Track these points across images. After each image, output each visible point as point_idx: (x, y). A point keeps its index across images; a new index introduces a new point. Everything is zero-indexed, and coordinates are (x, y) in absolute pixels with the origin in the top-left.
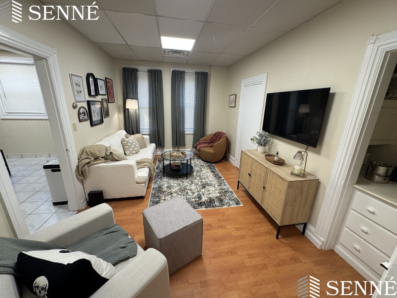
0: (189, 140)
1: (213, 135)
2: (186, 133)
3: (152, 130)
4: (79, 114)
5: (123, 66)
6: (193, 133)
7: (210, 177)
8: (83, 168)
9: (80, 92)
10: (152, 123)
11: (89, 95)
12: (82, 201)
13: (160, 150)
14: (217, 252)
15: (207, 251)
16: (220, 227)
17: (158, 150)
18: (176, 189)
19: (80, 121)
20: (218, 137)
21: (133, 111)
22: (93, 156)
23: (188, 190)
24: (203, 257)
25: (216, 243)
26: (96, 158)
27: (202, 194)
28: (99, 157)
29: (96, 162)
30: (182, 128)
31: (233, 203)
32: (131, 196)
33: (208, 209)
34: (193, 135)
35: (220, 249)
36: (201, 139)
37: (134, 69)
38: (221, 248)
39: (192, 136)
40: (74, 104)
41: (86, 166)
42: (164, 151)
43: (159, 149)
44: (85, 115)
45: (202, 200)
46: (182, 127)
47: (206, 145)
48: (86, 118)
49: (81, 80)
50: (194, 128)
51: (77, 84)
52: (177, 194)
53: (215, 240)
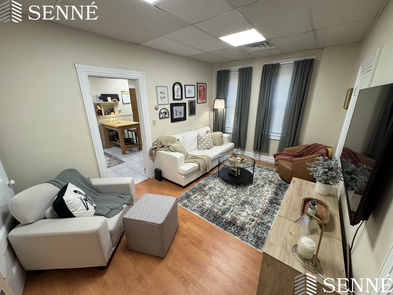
0: (274, 147)
1: (306, 146)
2: (272, 137)
3: (235, 129)
4: (160, 113)
5: (219, 70)
6: (279, 139)
7: (264, 198)
8: (152, 151)
9: (164, 98)
10: (236, 123)
11: (173, 99)
12: (151, 173)
13: (241, 151)
14: (175, 268)
15: (171, 260)
16: (206, 251)
17: (239, 151)
18: (215, 193)
19: (160, 118)
20: (311, 151)
21: (222, 111)
22: (161, 144)
23: (223, 199)
24: (164, 261)
25: (186, 261)
26: (163, 147)
27: (231, 210)
28: (165, 146)
29: (162, 149)
30: (267, 132)
31: (252, 241)
32: (175, 182)
33: (218, 227)
34: (279, 141)
35: (181, 268)
36: (285, 149)
37: (226, 71)
38: (183, 268)
39: (278, 143)
40: (155, 107)
41: (154, 150)
42: (244, 153)
43: (240, 149)
44: (166, 114)
45: (224, 216)
46: (266, 130)
47: (286, 157)
48: (166, 116)
49: (167, 89)
50: (282, 134)
51: (161, 93)
52: (210, 197)
53: (188, 258)
